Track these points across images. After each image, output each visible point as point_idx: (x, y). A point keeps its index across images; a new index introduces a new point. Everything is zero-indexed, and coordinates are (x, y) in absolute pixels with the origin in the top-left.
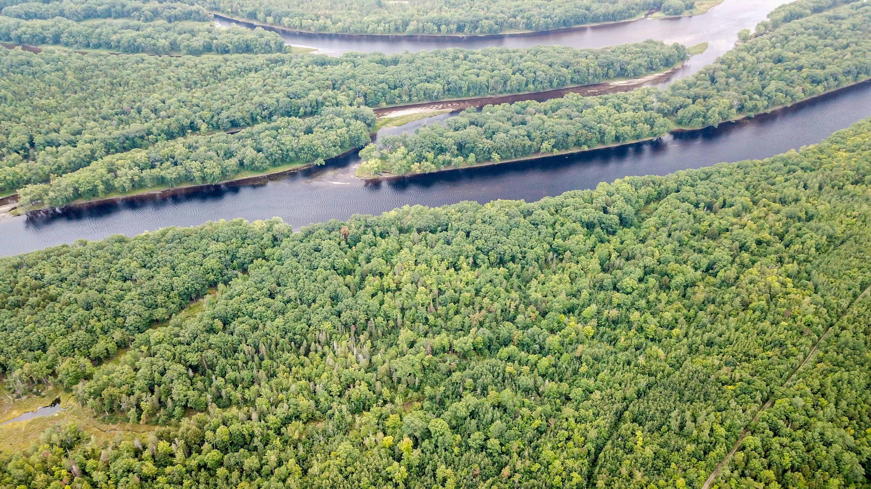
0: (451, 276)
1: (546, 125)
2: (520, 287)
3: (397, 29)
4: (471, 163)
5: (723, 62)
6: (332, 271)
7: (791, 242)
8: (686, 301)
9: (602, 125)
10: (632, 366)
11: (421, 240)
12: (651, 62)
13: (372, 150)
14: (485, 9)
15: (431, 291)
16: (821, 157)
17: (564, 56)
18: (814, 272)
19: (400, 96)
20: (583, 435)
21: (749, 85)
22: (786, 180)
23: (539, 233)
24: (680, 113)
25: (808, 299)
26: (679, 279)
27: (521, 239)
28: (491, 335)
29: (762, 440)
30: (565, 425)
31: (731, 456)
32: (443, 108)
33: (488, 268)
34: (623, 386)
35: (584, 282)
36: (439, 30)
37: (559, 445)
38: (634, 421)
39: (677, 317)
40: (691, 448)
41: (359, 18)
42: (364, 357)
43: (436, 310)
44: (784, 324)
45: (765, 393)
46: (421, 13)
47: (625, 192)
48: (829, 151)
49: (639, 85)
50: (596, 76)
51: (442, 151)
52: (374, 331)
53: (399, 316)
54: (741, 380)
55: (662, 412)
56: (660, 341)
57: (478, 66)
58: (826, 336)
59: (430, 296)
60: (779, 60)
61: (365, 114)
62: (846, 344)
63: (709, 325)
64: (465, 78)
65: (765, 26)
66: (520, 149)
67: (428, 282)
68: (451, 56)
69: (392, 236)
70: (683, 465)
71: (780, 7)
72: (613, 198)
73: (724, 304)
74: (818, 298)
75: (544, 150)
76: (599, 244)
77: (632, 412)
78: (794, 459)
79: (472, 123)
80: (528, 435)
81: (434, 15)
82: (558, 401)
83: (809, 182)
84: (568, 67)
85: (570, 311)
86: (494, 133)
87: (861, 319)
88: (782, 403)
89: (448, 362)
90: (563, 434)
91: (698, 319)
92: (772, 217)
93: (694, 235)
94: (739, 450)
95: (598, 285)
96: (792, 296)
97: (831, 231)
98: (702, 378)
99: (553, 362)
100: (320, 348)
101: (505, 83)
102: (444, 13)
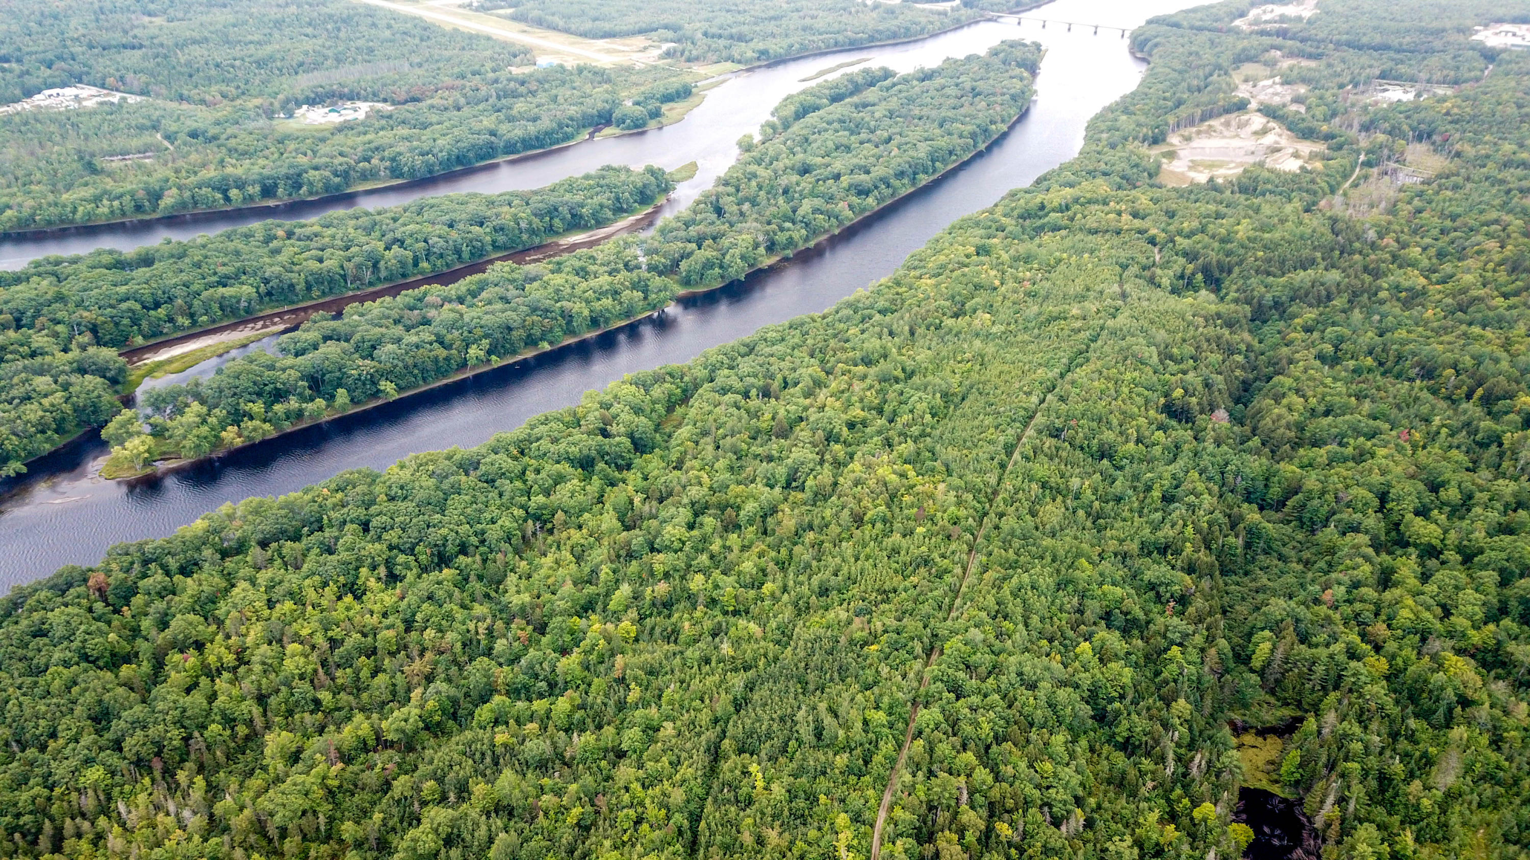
0: (348, 609)
1: (467, 318)
2: (487, 596)
3: (139, 208)
4: (344, 407)
5: (726, 184)
6: (84, 665)
7: (895, 413)
8: (769, 539)
9: (564, 303)
10: (713, 664)
11: (271, 560)
12: (618, 199)
13: (130, 421)
14: (309, 153)
15: (313, 647)
16: (900, 290)
17: (471, 207)
18: (938, 447)
19: (171, 320)
20: (662, 805)
21: (773, 209)
22: (863, 332)
23: (501, 495)
24: (684, 265)
25: (941, 487)
26: (750, 507)
27: (469, 510)
28: (453, 691)
29: (943, 711)
30: (626, 798)
31: (905, 752)
32: (264, 326)
33: (419, 577)
34: (707, 701)
35: (599, 554)
36: (227, 199)
37: (625, 838)
38: (740, 751)
39: (763, 565)
40: (842, 760)
41: (51, 198)
42: (195, 813)
43: (333, 679)
44: (920, 530)
45: (925, 640)
46: (184, 174)
47: (630, 398)
48: (908, 280)
49: (608, 237)
50: (533, 232)
51: (279, 395)
52: (207, 757)
53: (256, 711)
54: (886, 631)
55: (782, 719)
56: (747, 612)
57: (319, 245)
58: (983, 532)
59: (314, 657)
60: (805, 170)
61: (100, 361)
62: (1012, 533)
63: (814, 563)
64: (296, 268)
65: (773, 127)
66: (430, 365)
67: (305, 632)
68: (260, 236)
69: (206, 565)
70: (838, 793)
71: (786, 99)
72: (613, 410)
73: (827, 526)
74: (955, 481)
75: (474, 361)
76: (608, 489)
77: (734, 738)
78: (995, 724)
79: (326, 338)
80: (564, 841)
81: (211, 173)
82: (603, 763)
83: (894, 327)
84: (481, 224)
85: (586, 608)
86: (374, 347)
87: (1020, 495)
88: (953, 645)
89: (380, 765)
90: (627, 816)
91: (795, 559)
92: (858, 386)
93: (754, 438)
94: (914, 738)
95: (623, 553)
96: (919, 488)
97: (944, 386)
98: (827, 647)
99: (579, 701)
100: (86, 825)
101: (375, 266)
102: (229, 170)
